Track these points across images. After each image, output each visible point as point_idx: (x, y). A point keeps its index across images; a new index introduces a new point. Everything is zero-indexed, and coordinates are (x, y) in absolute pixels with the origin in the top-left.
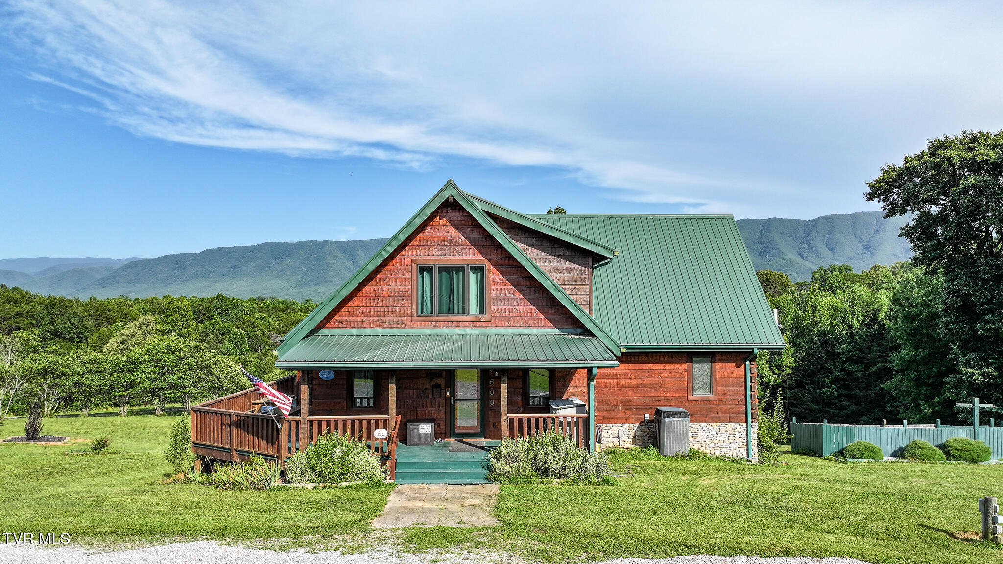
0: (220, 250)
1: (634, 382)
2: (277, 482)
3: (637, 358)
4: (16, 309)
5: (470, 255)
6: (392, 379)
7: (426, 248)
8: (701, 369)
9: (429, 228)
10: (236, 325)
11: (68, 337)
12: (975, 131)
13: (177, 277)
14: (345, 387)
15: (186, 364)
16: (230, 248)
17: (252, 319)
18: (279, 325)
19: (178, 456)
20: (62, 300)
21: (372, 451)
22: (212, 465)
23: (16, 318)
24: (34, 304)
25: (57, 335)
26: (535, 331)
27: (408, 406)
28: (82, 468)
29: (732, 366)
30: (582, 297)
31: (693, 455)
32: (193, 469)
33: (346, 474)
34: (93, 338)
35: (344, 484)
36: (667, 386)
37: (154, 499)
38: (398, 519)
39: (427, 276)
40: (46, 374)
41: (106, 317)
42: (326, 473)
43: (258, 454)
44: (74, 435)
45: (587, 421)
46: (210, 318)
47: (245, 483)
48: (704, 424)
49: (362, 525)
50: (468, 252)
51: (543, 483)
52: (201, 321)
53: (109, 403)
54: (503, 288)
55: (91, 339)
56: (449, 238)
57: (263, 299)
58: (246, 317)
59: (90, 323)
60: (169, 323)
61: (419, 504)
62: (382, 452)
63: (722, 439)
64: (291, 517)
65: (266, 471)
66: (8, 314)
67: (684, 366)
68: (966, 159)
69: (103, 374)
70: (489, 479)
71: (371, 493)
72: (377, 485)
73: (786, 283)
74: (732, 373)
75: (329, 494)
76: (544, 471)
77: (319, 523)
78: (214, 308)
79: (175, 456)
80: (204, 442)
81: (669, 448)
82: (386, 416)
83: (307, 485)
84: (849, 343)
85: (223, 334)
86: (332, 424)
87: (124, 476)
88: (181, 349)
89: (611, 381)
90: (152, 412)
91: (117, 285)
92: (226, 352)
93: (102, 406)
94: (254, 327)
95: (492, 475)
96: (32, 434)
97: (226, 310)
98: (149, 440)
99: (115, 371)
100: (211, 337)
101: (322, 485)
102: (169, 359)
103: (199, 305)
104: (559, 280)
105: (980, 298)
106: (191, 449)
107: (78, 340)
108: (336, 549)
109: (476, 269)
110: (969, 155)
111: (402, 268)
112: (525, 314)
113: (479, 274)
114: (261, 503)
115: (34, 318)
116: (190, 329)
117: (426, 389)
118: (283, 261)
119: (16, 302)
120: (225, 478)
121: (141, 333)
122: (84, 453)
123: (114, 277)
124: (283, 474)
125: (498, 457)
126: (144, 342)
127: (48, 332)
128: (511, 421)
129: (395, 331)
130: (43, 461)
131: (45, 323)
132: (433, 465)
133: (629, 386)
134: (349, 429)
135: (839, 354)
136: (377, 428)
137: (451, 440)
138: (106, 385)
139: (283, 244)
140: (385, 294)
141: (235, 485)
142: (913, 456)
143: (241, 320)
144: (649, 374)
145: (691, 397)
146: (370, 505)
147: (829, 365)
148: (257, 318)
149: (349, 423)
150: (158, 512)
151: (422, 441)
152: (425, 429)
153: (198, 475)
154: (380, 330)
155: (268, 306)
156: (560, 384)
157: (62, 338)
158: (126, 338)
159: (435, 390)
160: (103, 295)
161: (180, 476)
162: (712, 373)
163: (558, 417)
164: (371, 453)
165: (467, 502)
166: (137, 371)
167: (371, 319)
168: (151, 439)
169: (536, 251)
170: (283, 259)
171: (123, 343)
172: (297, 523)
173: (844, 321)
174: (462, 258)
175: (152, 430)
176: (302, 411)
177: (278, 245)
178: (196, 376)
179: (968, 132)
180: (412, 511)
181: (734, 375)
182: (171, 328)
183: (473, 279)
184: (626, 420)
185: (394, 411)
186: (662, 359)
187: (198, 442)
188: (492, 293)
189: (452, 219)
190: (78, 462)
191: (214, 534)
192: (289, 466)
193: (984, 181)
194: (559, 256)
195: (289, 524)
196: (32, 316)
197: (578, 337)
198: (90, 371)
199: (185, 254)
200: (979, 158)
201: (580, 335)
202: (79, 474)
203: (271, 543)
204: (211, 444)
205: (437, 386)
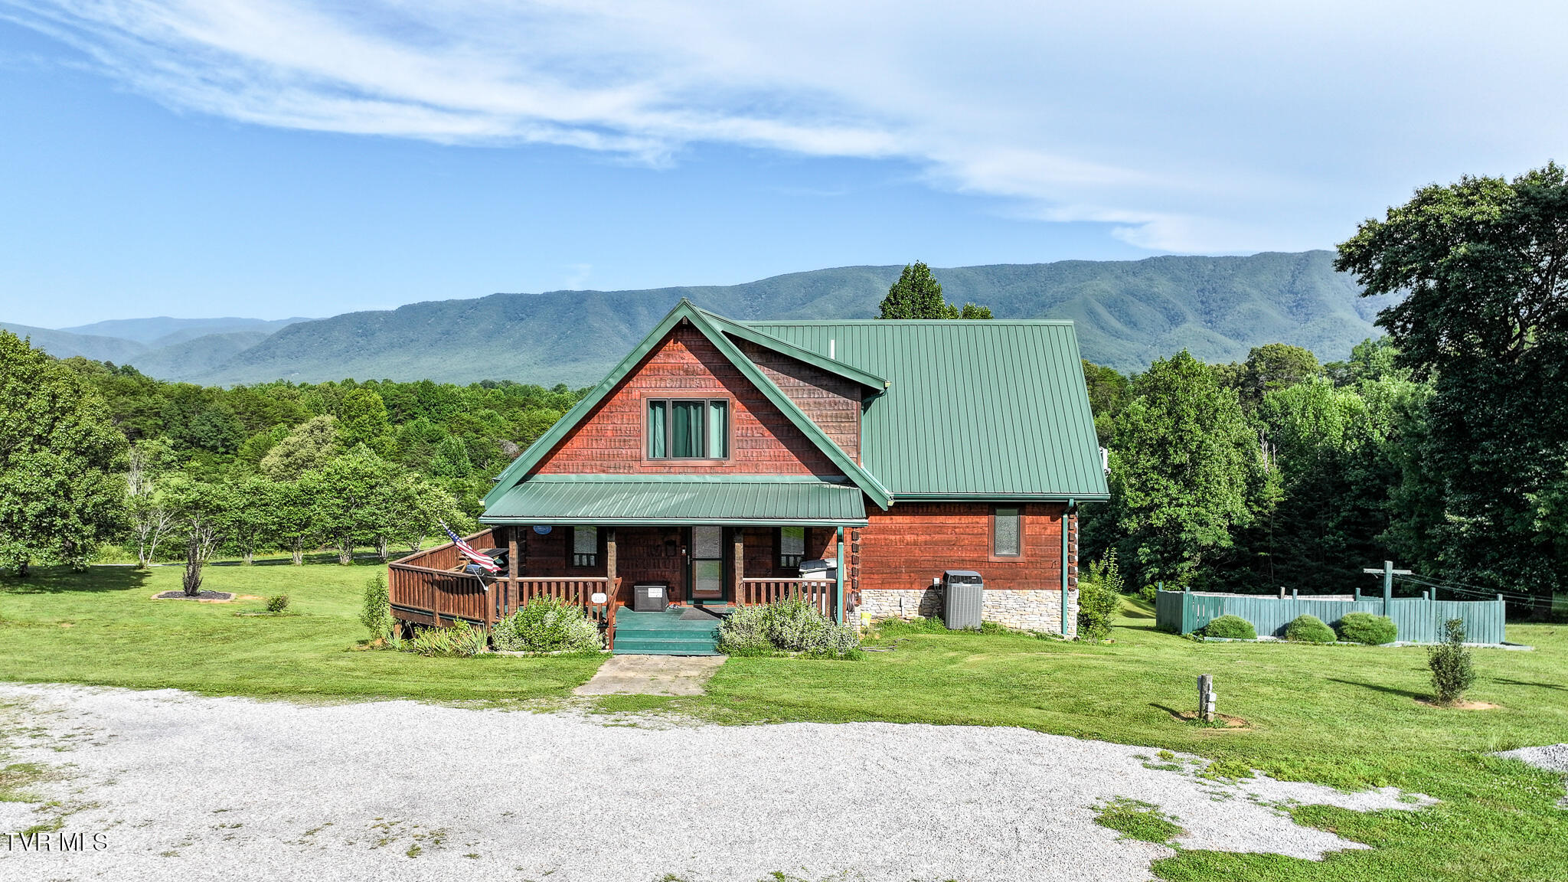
0: (426, 305)
1: (922, 538)
2: (484, 649)
3: (925, 509)
4: (134, 405)
5: (711, 388)
6: (611, 536)
7: (658, 378)
8: (1007, 523)
9: (661, 354)
10: (452, 428)
11: (209, 445)
12: (1479, 178)
13: (361, 348)
14: (564, 542)
15: (380, 494)
16: (441, 303)
17: (475, 420)
18: (514, 429)
19: (375, 620)
20: (198, 391)
21: (590, 617)
22: (413, 630)
23: (135, 417)
24: (159, 397)
25: (194, 442)
26: (788, 478)
27: (637, 566)
28: (262, 632)
29: (1045, 519)
30: (849, 436)
31: (987, 629)
32: (392, 634)
33: (558, 642)
34: (246, 447)
35: (555, 653)
36: (962, 544)
37: (352, 665)
38: (602, 687)
39: (659, 411)
40: (196, 508)
41: (261, 416)
42: (536, 641)
43: (464, 619)
44: (242, 591)
45: (834, 587)
46: (413, 417)
47: (448, 650)
48: (1009, 592)
49: (562, 692)
50: (708, 383)
51: (778, 655)
52: (399, 422)
53: (272, 543)
54: (750, 426)
55: (242, 449)
56: (686, 366)
57: (492, 385)
58: (466, 416)
59: (239, 425)
60: (354, 428)
61: (631, 674)
62: (602, 618)
63: (1031, 610)
64: (495, 683)
65: (472, 637)
66: (124, 411)
67: (984, 519)
68: (1461, 218)
69: (271, 508)
70: (717, 650)
71: (582, 663)
72: (591, 655)
73: (1308, 366)
74: (1045, 529)
75: (538, 663)
76: (779, 643)
77: (519, 689)
78: (419, 401)
79: (371, 619)
80: (403, 604)
81: (956, 618)
82: (606, 578)
83: (515, 653)
84: (1366, 468)
85: (432, 441)
86: (545, 587)
87: (313, 643)
88: (372, 473)
89: (893, 537)
90: (334, 560)
91: (272, 360)
92: (437, 470)
93: (263, 548)
94: (477, 431)
95: (721, 646)
96: (191, 588)
97: (435, 405)
98: (335, 598)
99: (285, 504)
100: (415, 445)
101: (532, 653)
102: (356, 487)
103: (396, 396)
104: (821, 416)
105: (1476, 417)
106: (389, 612)
107: (224, 450)
108: (529, 710)
109: (720, 404)
110: (1466, 213)
111: (630, 403)
112: (776, 458)
113: (722, 409)
114: (464, 671)
115: (160, 417)
116: (383, 438)
117: (658, 546)
118: (523, 324)
119: (133, 394)
120: (427, 645)
121: (313, 442)
122: (259, 615)
123: (267, 348)
124: (490, 641)
125: (729, 627)
126: (317, 455)
127: (180, 437)
128: (748, 585)
129: (622, 478)
130: (212, 623)
131: (175, 425)
132: (657, 633)
133: (915, 543)
134: (563, 592)
135: (1351, 483)
136: (595, 591)
137: (687, 607)
138: (274, 523)
139: (521, 296)
140: (609, 433)
141: (438, 652)
142: (1296, 636)
143: (459, 421)
144: (940, 530)
145: (992, 558)
146: (577, 674)
147: (1335, 501)
148: (482, 417)
149: (563, 586)
150: (357, 677)
151: (651, 607)
152: (656, 592)
153: (398, 641)
154: (604, 477)
155: (498, 398)
156: (818, 543)
157: (201, 446)
158: (292, 449)
159: (669, 548)
160: (255, 377)
161: (378, 643)
162: (1020, 527)
163: (801, 582)
164: (587, 619)
165: (682, 674)
166: (314, 503)
167: (593, 463)
168: (337, 598)
169: (792, 380)
170: (522, 319)
171: (288, 456)
172: (497, 689)
173: (1361, 434)
174: (701, 390)
175: (337, 585)
176: (510, 571)
177: (513, 298)
178: (394, 510)
179: (1470, 178)
180: (621, 680)
181: (1048, 532)
182: (357, 435)
183: (714, 415)
184: (910, 585)
185: (614, 573)
186: (957, 511)
187: (396, 604)
188: (735, 433)
189: (689, 343)
190: (255, 625)
191: (411, 695)
192: (497, 633)
193: (1480, 252)
194: (821, 386)
195: (489, 689)
196: (157, 414)
197: (837, 486)
198: (252, 504)
199: (371, 314)
200: (1477, 218)
201: (842, 484)
202: (260, 640)
203: (467, 704)
204: (412, 606)
205: (672, 543)
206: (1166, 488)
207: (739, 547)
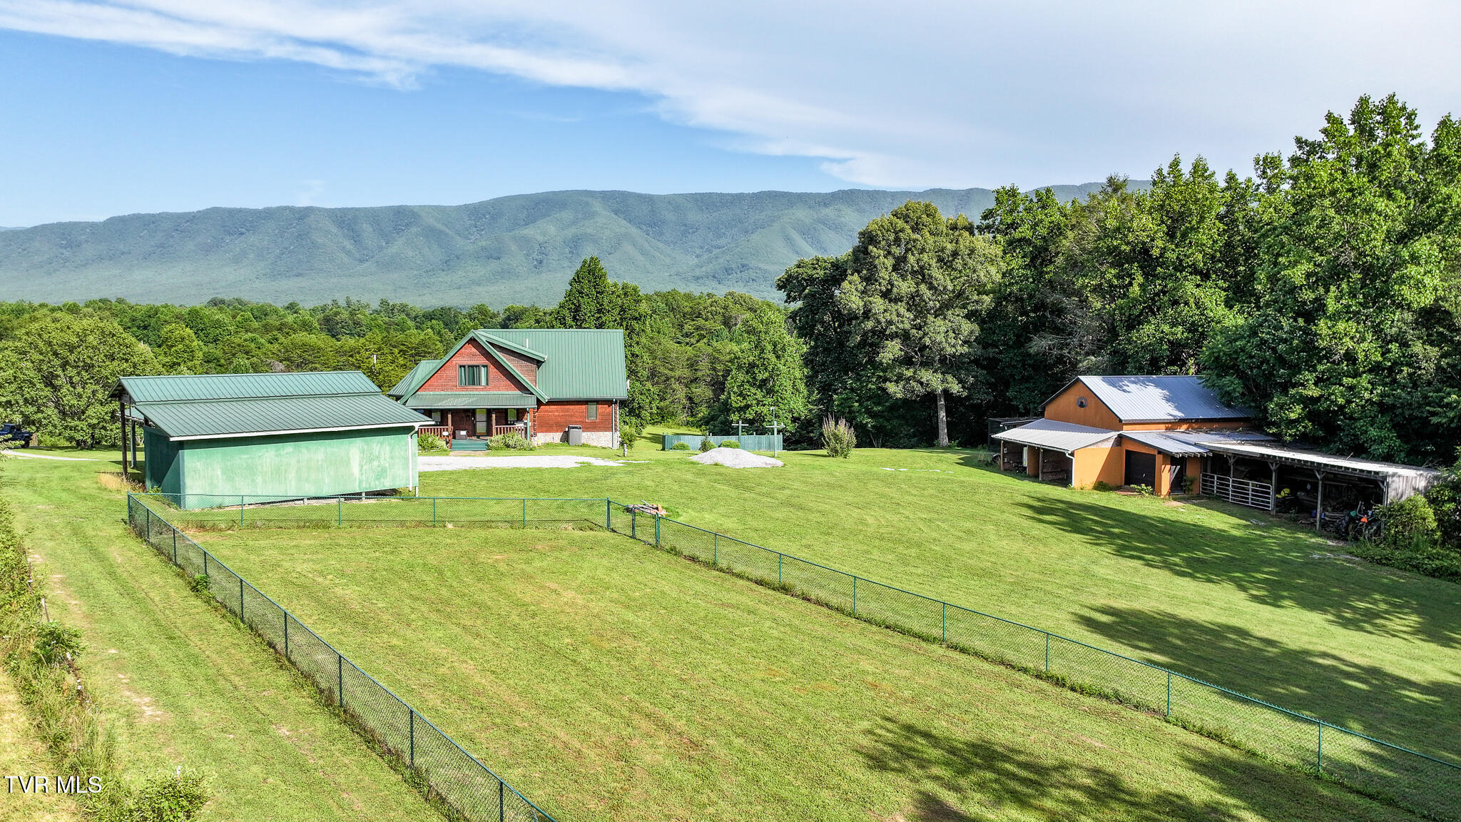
0: (137, 217)
1: (561, 414)
5: (481, 360)
6: (449, 413)
7: (462, 357)
8: (593, 407)
9: (463, 349)
13: (66, 260)
16: (153, 215)
26: (510, 392)
27: (456, 423)
29: (606, 406)
30: (532, 377)
31: (584, 445)
33: (432, 447)
35: (432, 451)
36: (575, 416)
39: (463, 369)
42: (426, 447)
45: (526, 428)
48: (593, 432)
51: (507, 450)
54: (496, 374)
56: (472, 353)
62: (446, 440)
63: (601, 439)
67: (584, 407)
72: (445, 450)
74: (606, 409)
76: (508, 446)
81: (572, 442)
82: (448, 427)
86: (427, 430)
89: (549, 413)
95: (488, 449)
104: (522, 370)
109: (485, 366)
111: (452, 366)
112: (506, 385)
113: (486, 368)
117: (464, 417)
118: (242, 238)
125: (490, 442)
128: (497, 429)
129: (450, 393)
132: (465, 445)
133: (557, 416)
134: (433, 432)
136: (444, 431)
137: (474, 438)
139: (240, 210)
140: (444, 377)
144: (567, 411)
145: (587, 421)
149: (433, 429)
151: (462, 438)
152: (463, 433)
154: (443, 393)
156: (521, 414)
162: (598, 409)
163: (515, 427)
164: (441, 440)
167: (439, 388)
169: (511, 358)
170: (242, 234)
174: (478, 362)
177: (232, 213)
181: (607, 411)
183: (483, 370)
184: (556, 431)
185: (451, 425)
186: (574, 404)
188: (491, 376)
189: (473, 345)
194: (522, 360)
197: (527, 395)
199: (76, 224)
201: (529, 394)
205: (468, 416)
206: (755, 394)
207: (494, 416)
